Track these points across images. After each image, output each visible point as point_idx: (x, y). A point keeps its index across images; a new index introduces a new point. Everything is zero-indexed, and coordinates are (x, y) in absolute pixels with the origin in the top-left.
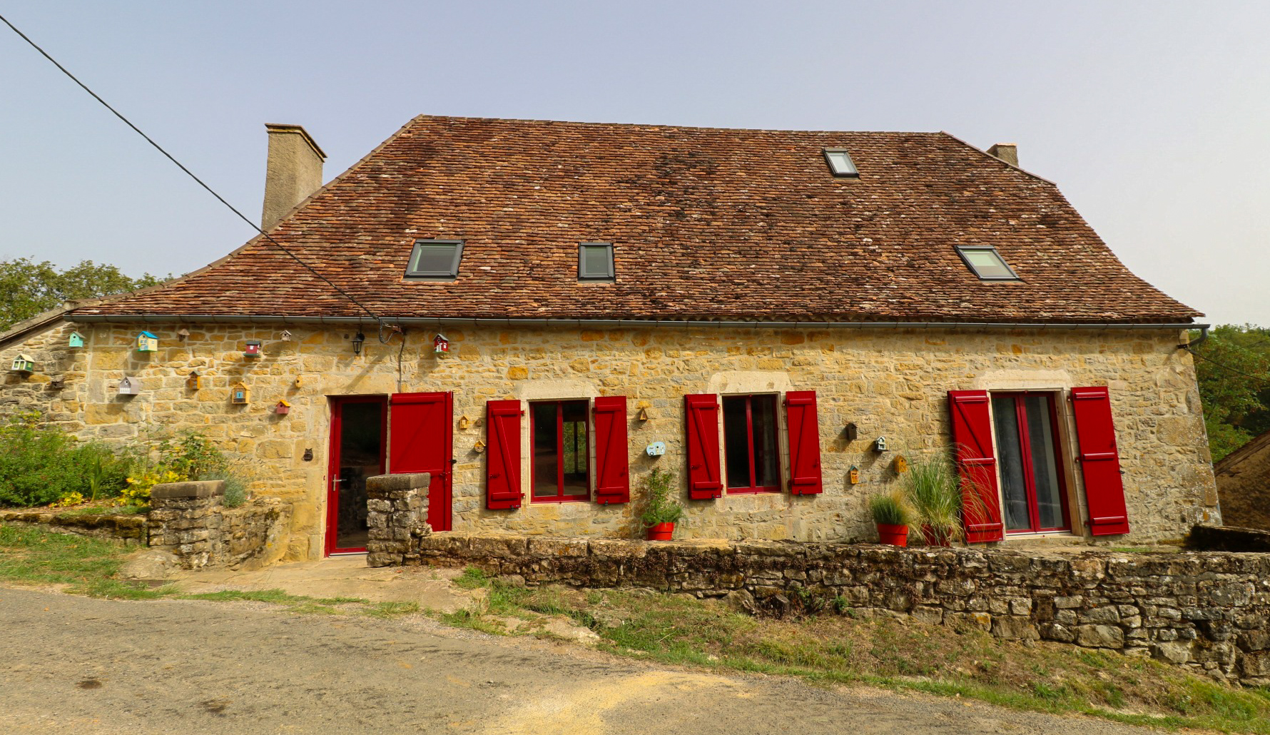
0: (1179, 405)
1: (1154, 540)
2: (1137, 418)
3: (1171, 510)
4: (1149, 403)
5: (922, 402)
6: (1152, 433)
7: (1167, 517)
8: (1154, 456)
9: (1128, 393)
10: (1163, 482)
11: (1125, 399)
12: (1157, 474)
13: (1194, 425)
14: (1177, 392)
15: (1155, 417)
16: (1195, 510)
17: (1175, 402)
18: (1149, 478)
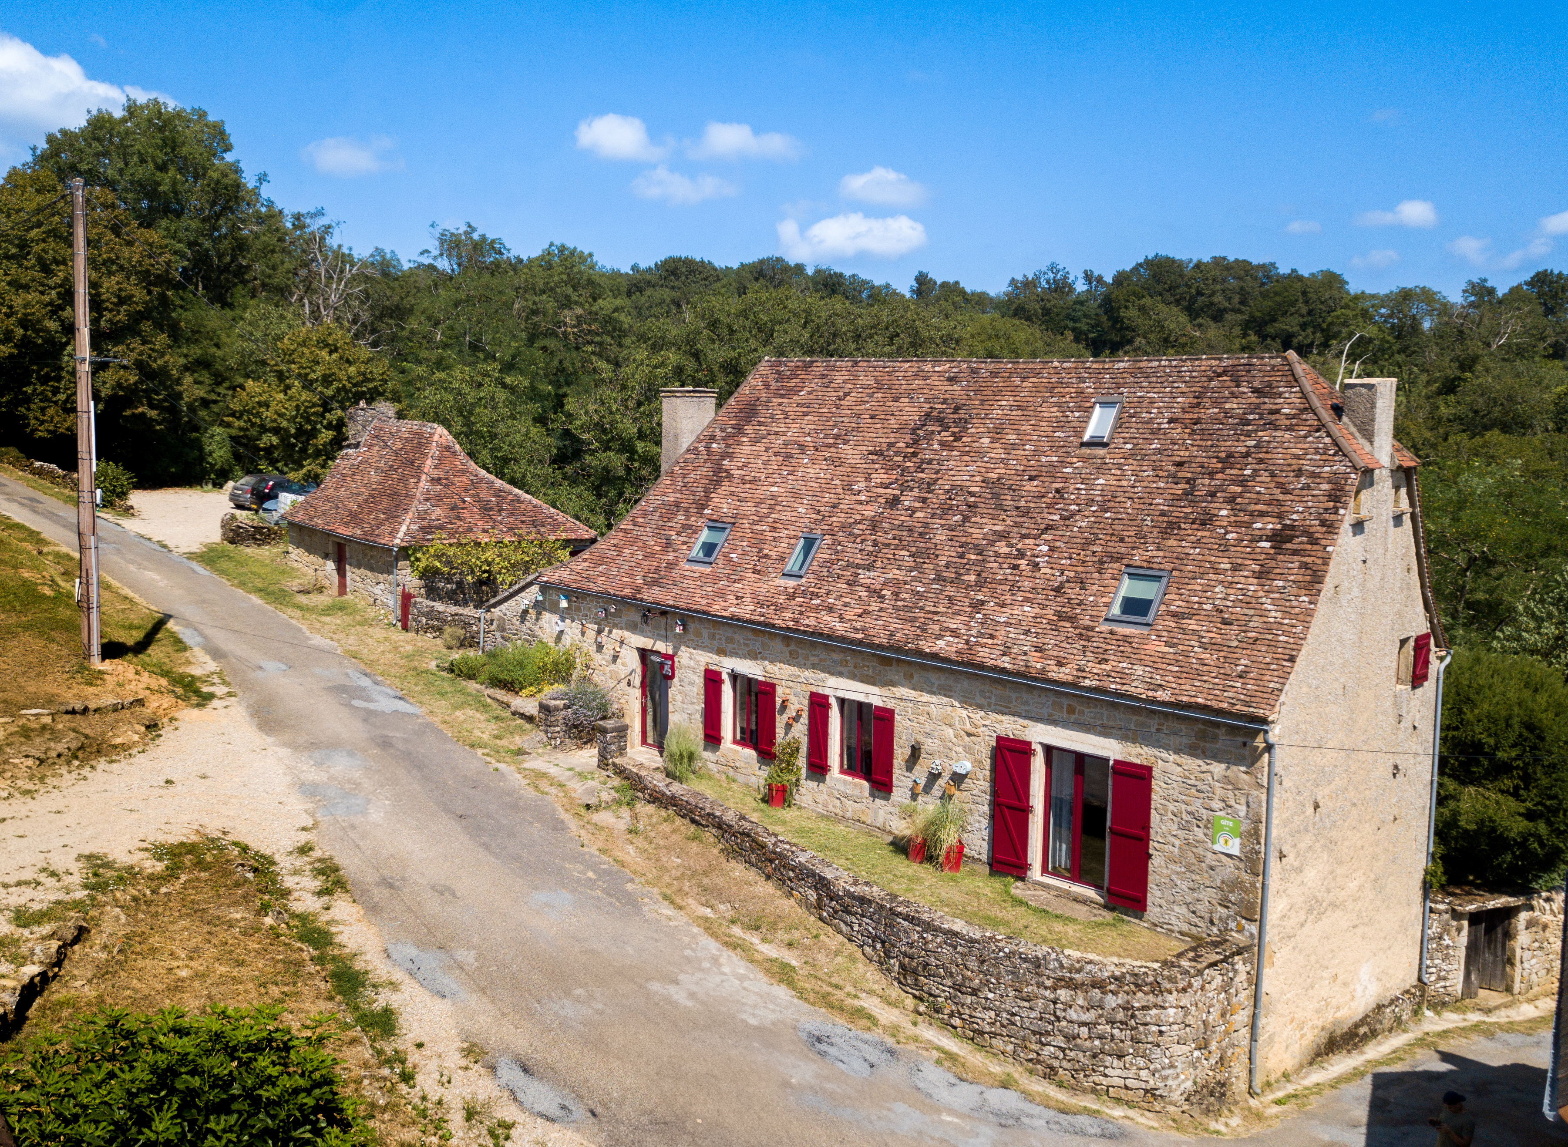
0: (1237, 806)
1: (1176, 928)
2: (1183, 806)
3: (1202, 908)
4: (1201, 795)
5: (979, 739)
6: (1198, 827)
7: (1194, 912)
8: (1194, 850)
9: (1179, 779)
10: (1198, 877)
11: (1175, 785)
12: (1193, 868)
13: (1249, 832)
14: (1236, 792)
15: (1204, 811)
16: (1229, 917)
17: (1232, 803)
18: (1183, 870)
